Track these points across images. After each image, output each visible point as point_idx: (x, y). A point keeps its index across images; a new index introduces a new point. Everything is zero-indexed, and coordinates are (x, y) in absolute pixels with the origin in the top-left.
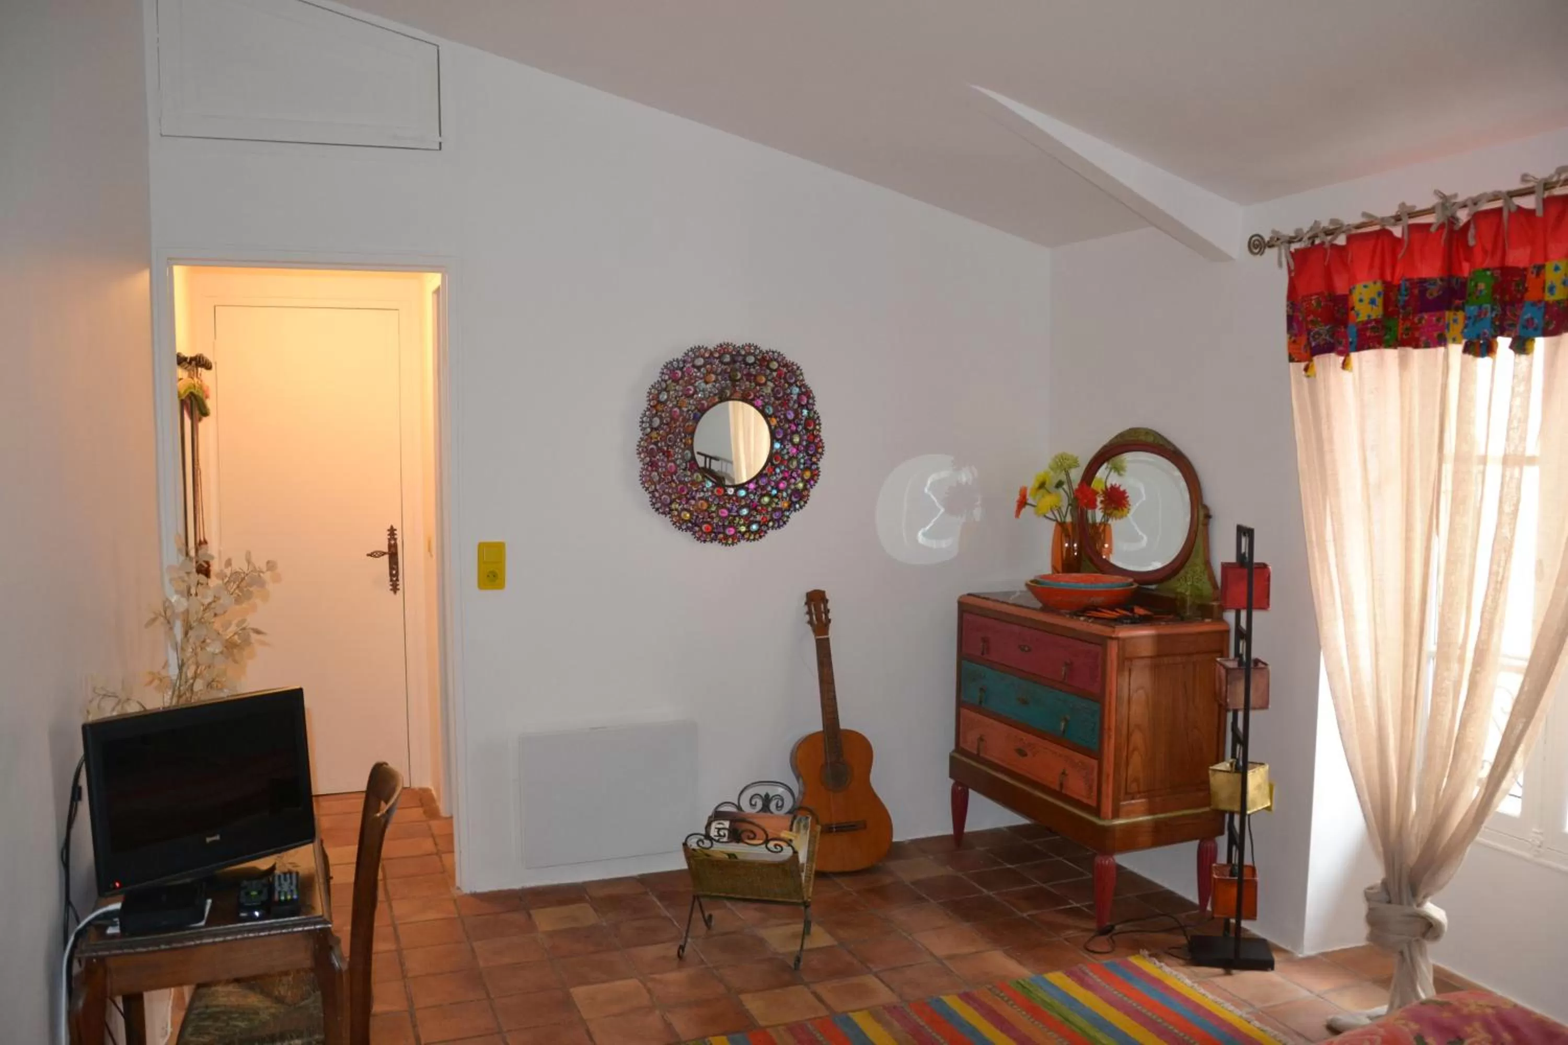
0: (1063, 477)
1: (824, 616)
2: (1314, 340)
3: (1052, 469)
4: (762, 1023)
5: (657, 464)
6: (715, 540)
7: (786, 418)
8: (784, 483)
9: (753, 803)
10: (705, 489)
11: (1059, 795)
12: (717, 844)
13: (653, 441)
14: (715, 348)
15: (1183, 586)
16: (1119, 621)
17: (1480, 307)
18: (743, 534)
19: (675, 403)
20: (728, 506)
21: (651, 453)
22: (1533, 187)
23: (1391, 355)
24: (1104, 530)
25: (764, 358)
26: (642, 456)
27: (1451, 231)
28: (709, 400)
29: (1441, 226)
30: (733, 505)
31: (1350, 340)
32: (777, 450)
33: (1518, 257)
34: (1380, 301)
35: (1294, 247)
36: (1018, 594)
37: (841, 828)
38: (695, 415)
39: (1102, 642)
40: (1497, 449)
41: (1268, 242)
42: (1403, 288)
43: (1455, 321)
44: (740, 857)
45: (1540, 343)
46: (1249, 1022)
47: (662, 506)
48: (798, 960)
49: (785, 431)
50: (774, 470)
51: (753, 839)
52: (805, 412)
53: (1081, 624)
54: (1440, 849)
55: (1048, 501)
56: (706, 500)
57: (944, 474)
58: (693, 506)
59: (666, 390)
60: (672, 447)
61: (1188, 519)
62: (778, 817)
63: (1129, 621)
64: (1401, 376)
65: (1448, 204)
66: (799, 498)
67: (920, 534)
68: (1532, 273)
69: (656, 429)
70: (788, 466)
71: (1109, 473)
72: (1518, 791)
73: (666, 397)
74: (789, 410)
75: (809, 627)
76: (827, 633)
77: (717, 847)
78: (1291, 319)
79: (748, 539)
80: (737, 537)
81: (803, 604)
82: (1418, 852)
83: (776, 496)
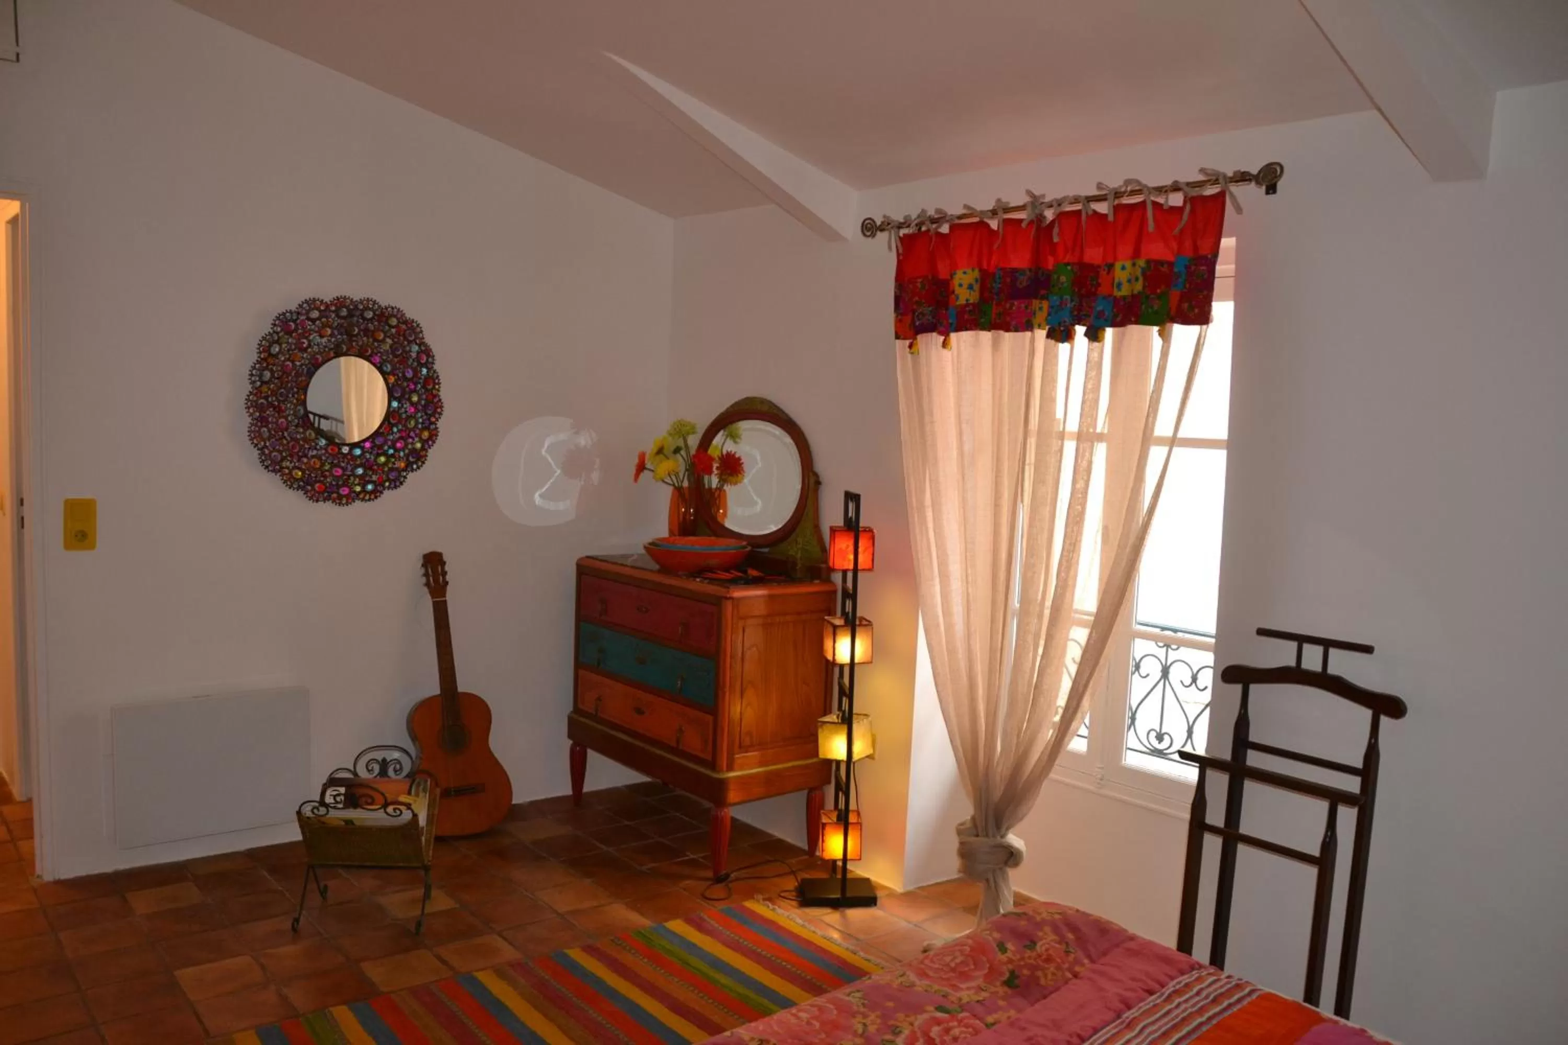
0: (681, 443)
1: (441, 578)
2: (919, 320)
3: (670, 434)
4: (384, 989)
5: (267, 419)
6: (328, 500)
7: (404, 375)
8: (401, 443)
9: (370, 768)
10: (318, 447)
11: (675, 751)
12: (333, 810)
13: (263, 395)
14: (331, 301)
15: (795, 550)
16: (734, 582)
17: (1061, 298)
18: (358, 494)
19: (287, 356)
20: (343, 465)
21: (261, 408)
22: (1106, 195)
23: (986, 337)
24: (719, 496)
25: (382, 314)
26: (251, 410)
27: (1039, 228)
28: (324, 355)
29: (1031, 223)
30: (347, 464)
31: (950, 321)
32: (395, 408)
33: (1093, 255)
34: (977, 287)
35: (903, 232)
36: (635, 557)
37: (460, 792)
38: (309, 369)
39: (718, 602)
40: (1073, 426)
41: (880, 225)
42: (997, 276)
43: (1041, 309)
44: (357, 823)
45: (1109, 332)
46: (855, 954)
47: (272, 464)
48: (419, 924)
49: (403, 390)
50: (391, 429)
51: (372, 804)
52: (424, 371)
53: (698, 585)
54: (1020, 786)
55: (665, 466)
56: (319, 458)
57: (562, 436)
58: (305, 464)
59: (278, 342)
60: (284, 401)
61: (799, 487)
62: (396, 781)
63: (742, 582)
64: (993, 355)
65: (1036, 204)
66: (417, 458)
67: (537, 495)
68: (1104, 270)
69: (266, 383)
70: (405, 426)
71: (725, 440)
72: (1083, 731)
73: (277, 350)
74: (407, 368)
75: (426, 590)
76: (445, 596)
77: (333, 813)
78: (898, 300)
79: (363, 500)
80: (351, 498)
81: (420, 565)
82: (1002, 788)
83: (392, 456)
